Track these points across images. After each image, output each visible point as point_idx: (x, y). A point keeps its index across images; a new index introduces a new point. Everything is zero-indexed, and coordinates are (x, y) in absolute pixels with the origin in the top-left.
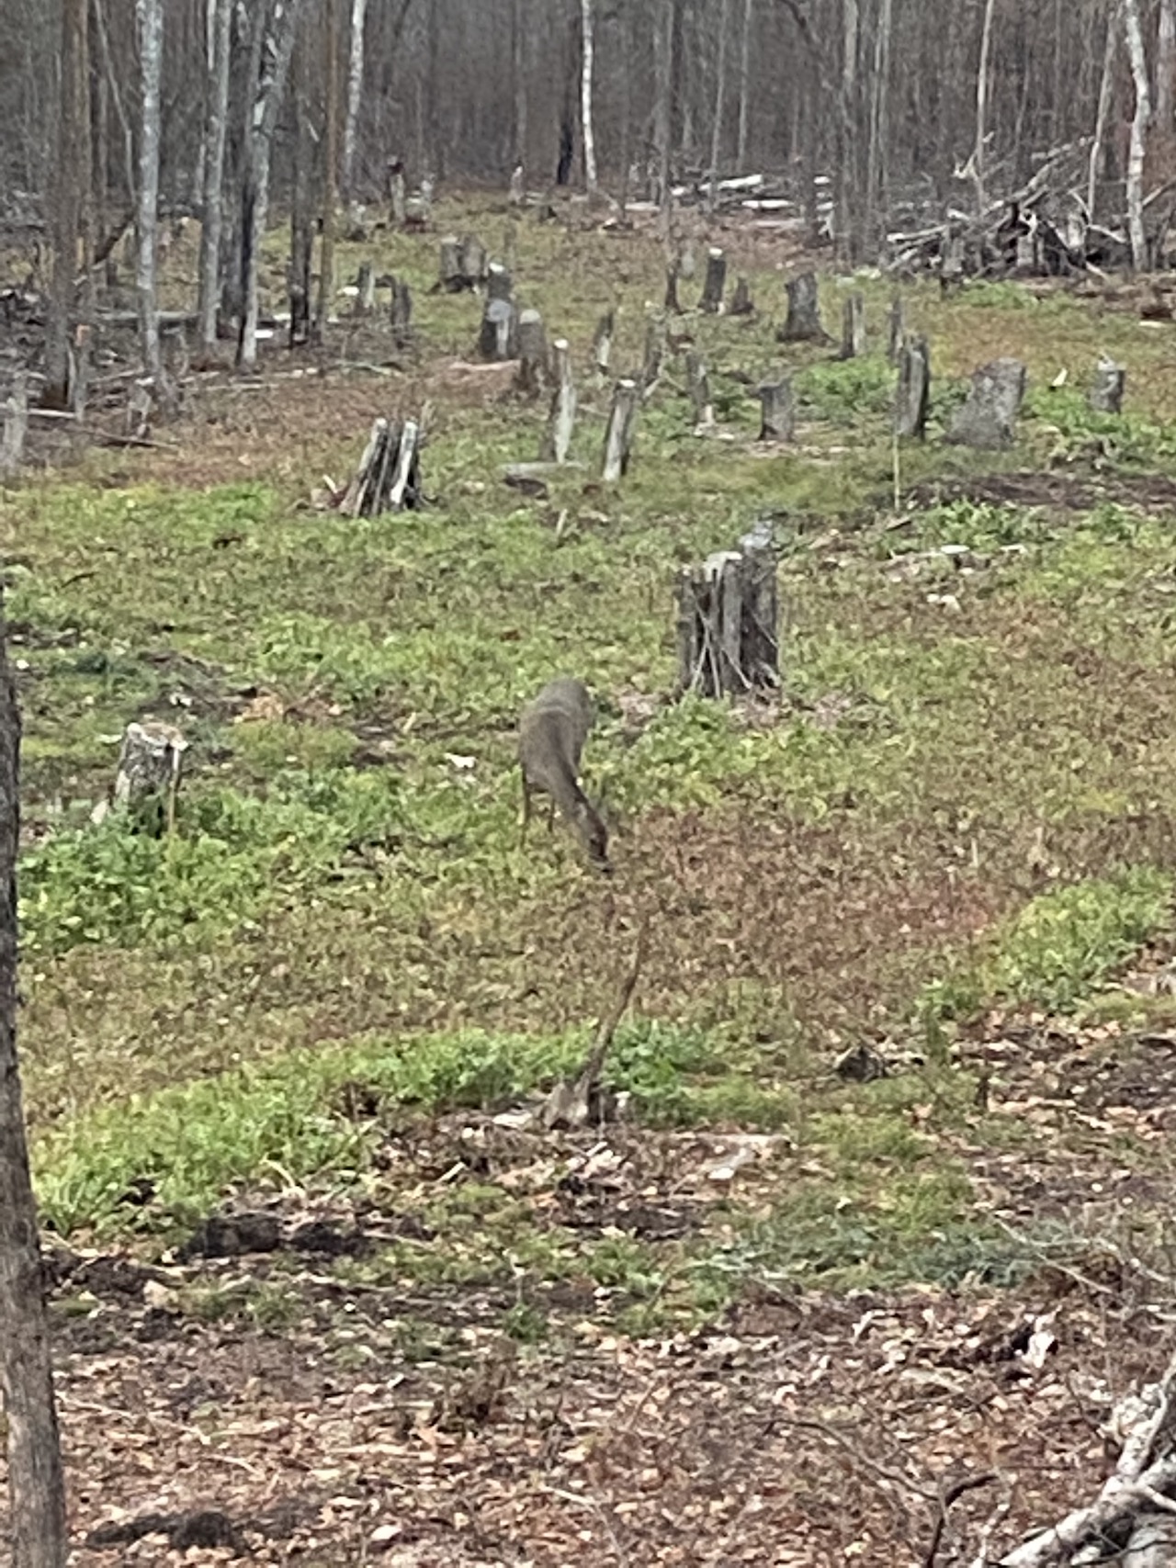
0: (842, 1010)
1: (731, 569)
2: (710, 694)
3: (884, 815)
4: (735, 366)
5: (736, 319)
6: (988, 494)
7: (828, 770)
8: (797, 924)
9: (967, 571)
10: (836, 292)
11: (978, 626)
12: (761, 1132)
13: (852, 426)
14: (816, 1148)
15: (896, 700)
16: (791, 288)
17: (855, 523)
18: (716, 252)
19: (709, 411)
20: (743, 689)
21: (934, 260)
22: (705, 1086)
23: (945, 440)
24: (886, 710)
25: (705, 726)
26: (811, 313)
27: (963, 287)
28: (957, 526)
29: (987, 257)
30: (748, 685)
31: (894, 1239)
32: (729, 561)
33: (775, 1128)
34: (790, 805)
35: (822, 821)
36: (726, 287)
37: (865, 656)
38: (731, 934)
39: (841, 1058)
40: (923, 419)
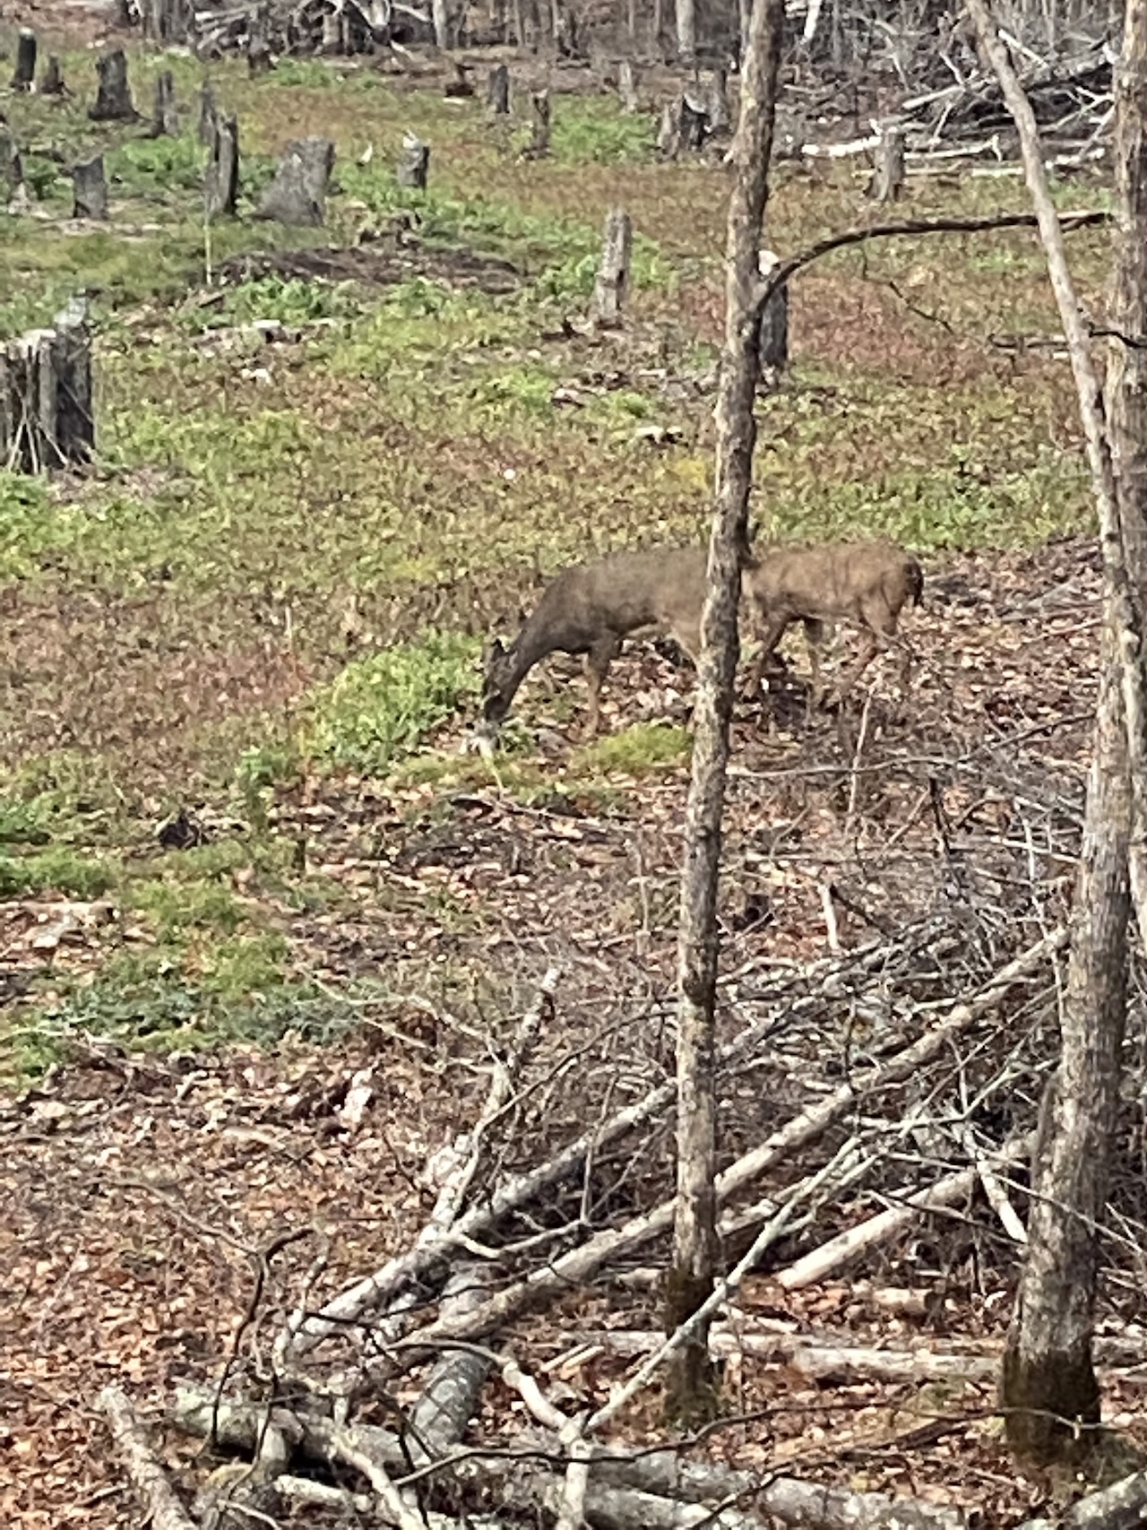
0: (162, 778)
1: (46, 346)
2: (28, 471)
3: (203, 586)
4: (48, 146)
5: (48, 97)
6: (300, 270)
7: (145, 542)
8: (117, 693)
9: (278, 345)
10: (146, 70)
11: (289, 399)
12: (84, 900)
13: (164, 204)
14: (140, 914)
15: (211, 475)
16: (102, 68)
17: (169, 298)
18: (26, 31)
19: (22, 190)
20: (61, 466)
21: (241, 39)
22: (31, 855)
23: (255, 217)
24: (200, 483)
25: (23, 502)
26: (122, 91)
27: (272, 66)
28: (268, 301)
29: (293, 35)
30: (64, 460)
31: (215, 1001)
32: (43, 339)
33: (99, 895)
34: (109, 577)
35: (139, 592)
36: (38, 66)
37: (181, 430)
38: (53, 705)
39: (161, 826)
40: (233, 196)
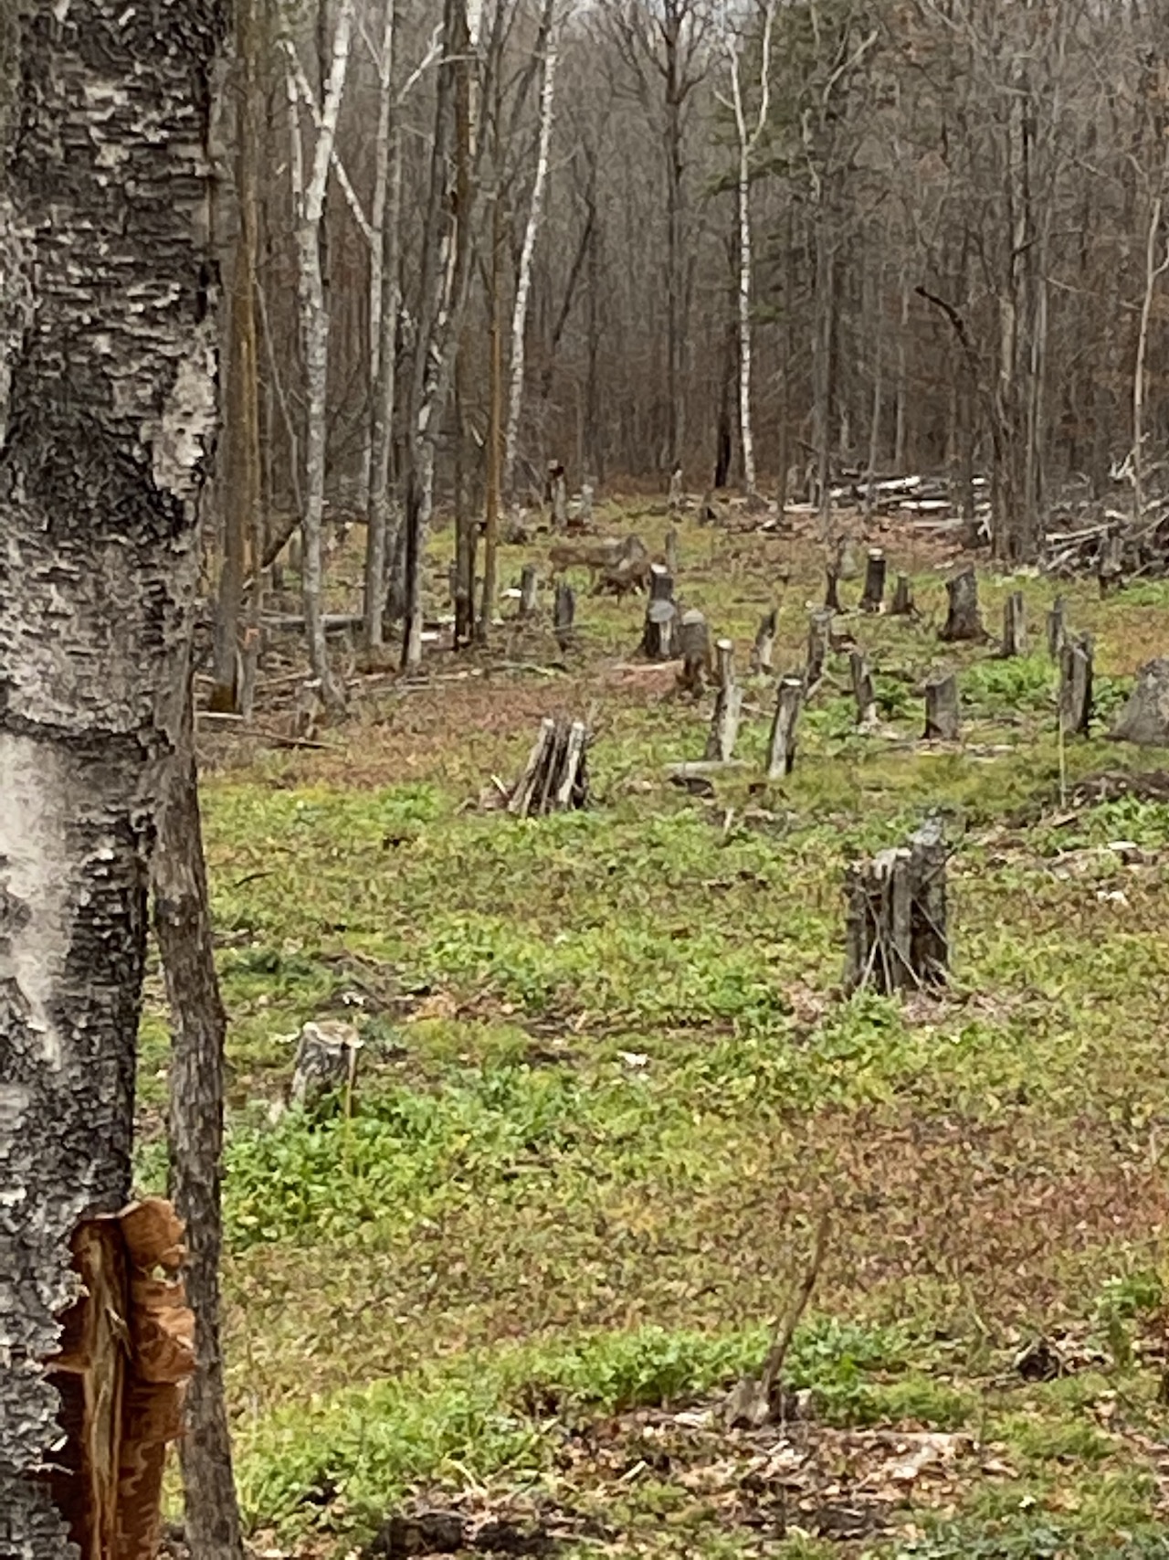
0: (1021, 1308)
1: (901, 866)
2: (881, 991)
3: (1058, 1111)
4: (897, 666)
5: (896, 618)
6: (1154, 791)
7: (1001, 1066)
8: (975, 1219)
9: (1134, 868)
10: (995, 590)
11: (1147, 922)
12: (943, 1431)
13: (1015, 724)
14: (999, 1446)
15: (1066, 996)
16: (952, 588)
17: (1021, 820)
18: (876, 552)
19: (872, 710)
20: (915, 988)
21: (1092, 560)
22: (889, 1383)
23: (1107, 737)
24: (1057, 1006)
25: (877, 1023)
26: (972, 612)
27: (1122, 586)
28: (1123, 823)
29: (1145, 555)
30: (919, 982)
31: (1079, 1538)
32: (899, 859)
33: (958, 1425)
34: (963, 1100)
35: (994, 1118)
36: (886, 587)
37: (1035, 953)
38: (908, 1230)
39: (1021, 1356)
40: (1086, 717)
